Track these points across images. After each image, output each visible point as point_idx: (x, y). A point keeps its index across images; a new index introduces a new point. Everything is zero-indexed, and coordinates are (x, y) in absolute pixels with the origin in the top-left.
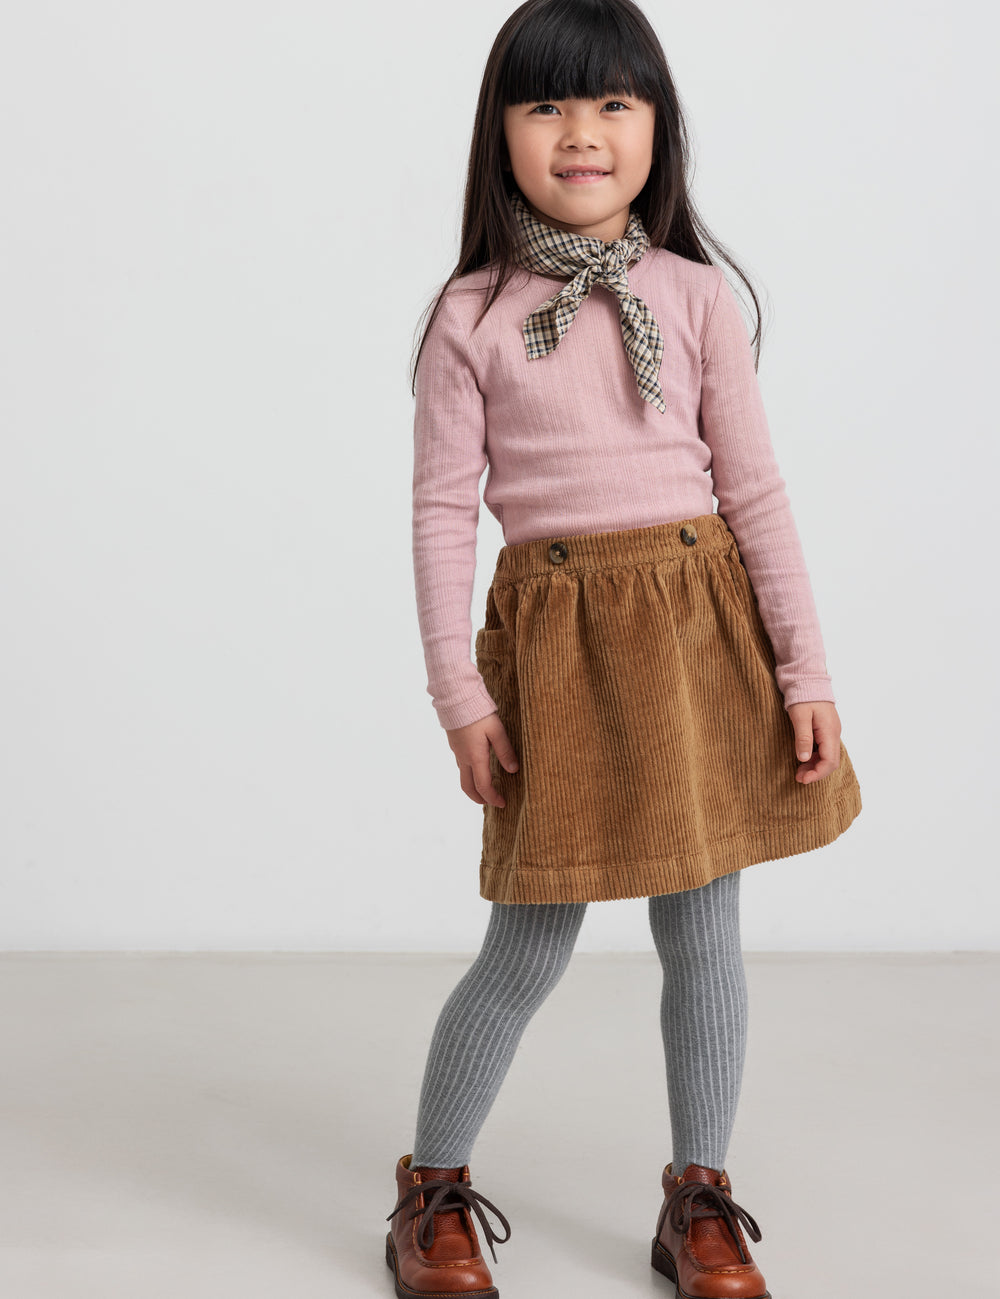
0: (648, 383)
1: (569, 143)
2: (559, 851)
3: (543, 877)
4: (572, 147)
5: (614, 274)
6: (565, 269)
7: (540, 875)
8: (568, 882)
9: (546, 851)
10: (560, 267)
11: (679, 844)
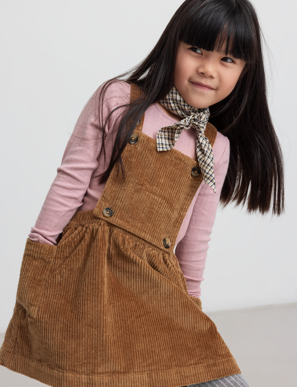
0: (211, 177)
1: (201, 70)
2: (88, 365)
3: (79, 378)
4: (202, 73)
5: (203, 123)
6: (179, 112)
7: (78, 377)
8: (91, 382)
9: (82, 365)
10: (178, 110)
11: (149, 366)
